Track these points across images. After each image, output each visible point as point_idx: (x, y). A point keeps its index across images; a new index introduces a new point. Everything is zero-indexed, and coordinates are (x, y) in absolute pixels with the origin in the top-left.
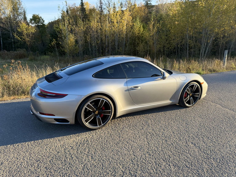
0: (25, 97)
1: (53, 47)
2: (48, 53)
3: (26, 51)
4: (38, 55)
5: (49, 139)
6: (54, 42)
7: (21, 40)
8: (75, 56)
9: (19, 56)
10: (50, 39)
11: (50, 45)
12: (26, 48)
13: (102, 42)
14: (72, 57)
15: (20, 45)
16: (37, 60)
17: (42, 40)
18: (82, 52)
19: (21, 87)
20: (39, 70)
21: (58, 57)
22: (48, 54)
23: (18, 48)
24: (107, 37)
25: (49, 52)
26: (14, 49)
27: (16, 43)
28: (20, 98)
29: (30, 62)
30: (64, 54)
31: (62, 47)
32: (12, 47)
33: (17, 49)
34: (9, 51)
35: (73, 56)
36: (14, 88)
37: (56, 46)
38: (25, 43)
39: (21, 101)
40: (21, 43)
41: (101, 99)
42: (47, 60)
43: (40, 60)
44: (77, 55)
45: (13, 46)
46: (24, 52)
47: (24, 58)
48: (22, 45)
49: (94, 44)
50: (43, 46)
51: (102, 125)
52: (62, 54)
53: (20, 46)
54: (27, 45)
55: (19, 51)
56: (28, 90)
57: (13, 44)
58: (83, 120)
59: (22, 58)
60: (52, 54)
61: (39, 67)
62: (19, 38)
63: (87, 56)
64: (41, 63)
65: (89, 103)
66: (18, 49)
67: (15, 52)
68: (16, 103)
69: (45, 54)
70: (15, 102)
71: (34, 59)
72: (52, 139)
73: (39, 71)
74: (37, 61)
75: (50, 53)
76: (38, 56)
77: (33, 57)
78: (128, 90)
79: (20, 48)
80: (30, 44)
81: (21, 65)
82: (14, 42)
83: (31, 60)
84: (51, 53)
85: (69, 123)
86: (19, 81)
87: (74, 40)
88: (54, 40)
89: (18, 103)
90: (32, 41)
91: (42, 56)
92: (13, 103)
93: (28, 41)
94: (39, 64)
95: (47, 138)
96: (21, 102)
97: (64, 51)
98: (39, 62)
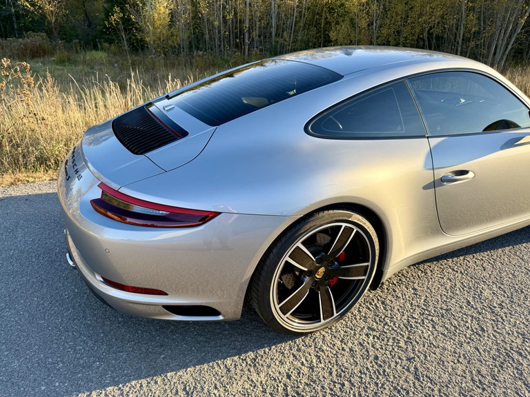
0: (46, 178)
1: (114, 29)
2: (101, 45)
3: (48, 39)
4: (78, 49)
5: (144, 382)
6: (116, 17)
7: (32, 8)
8: (170, 52)
9: (31, 50)
10: (105, 9)
11: (106, 22)
12: (46, 32)
13: (236, 18)
14: (163, 55)
15: (32, 22)
16: (75, 63)
17: (85, 11)
18: (186, 44)
19: (36, 143)
20: (83, 89)
21: (128, 57)
22: (102, 48)
23: (27, 30)
24: (248, 4)
25: (104, 42)
26: (19, 34)
27: (23, 18)
28: (31, 180)
29: (58, 67)
30: (143, 49)
31: (136, 29)
32: (13, 28)
33: (24, 32)
34: (6, 37)
35: (165, 54)
36: (13, 146)
37: (121, 27)
38: (43, 16)
39: (37, 192)
40: (33, 18)
41: (344, 225)
42: (102, 64)
43: (84, 62)
44: (176, 50)
45: (16, 27)
46: (43, 39)
47: (44, 56)
48: (38, 23)
49: (216, 23)
50: (89, 25)
51: (335, 315)
52: (139, 46)
53: (32, 25)
54: (49, 22)
55: (31, 38)
56: (57, 152)
57: (14, 19)
58: (275, 307)
59: (40, 57)
60: (113, 47)
61: (84, 81)
62: (28, 5)
63: (201, 53)
64: (87, 69)
65: (299, 244)
66: (28, 33)
67: (20, 40)
68: (20, 198)
69: (95, 48)
70: (16, 197)
71: (69, 59)
72: (159, 380)
73: (86, 94)
74: (76, 66)
75: (106, 45)
76: (77, 52)
77: (66, 53)
78: (434, 185)
79: (34, 31)
80: (56, 20)
81: (32, 76)
82: (18, 16)
83: (61, 62)
84: (110, 44)
85: (221, 318)
86: (30, 123)
87: (168, 12)
88: (117, 9)
89: (27, 199)
90: (61, 14)
91: (88, 53)
92: (11, 198)
93: (52, 11)
94: (81, 71)
95: (139, 377)
96: (36, 195)
97: (142, 40)
98: (81, 67)
